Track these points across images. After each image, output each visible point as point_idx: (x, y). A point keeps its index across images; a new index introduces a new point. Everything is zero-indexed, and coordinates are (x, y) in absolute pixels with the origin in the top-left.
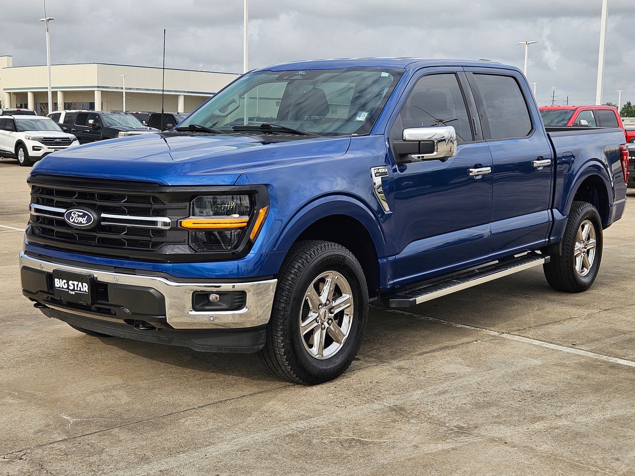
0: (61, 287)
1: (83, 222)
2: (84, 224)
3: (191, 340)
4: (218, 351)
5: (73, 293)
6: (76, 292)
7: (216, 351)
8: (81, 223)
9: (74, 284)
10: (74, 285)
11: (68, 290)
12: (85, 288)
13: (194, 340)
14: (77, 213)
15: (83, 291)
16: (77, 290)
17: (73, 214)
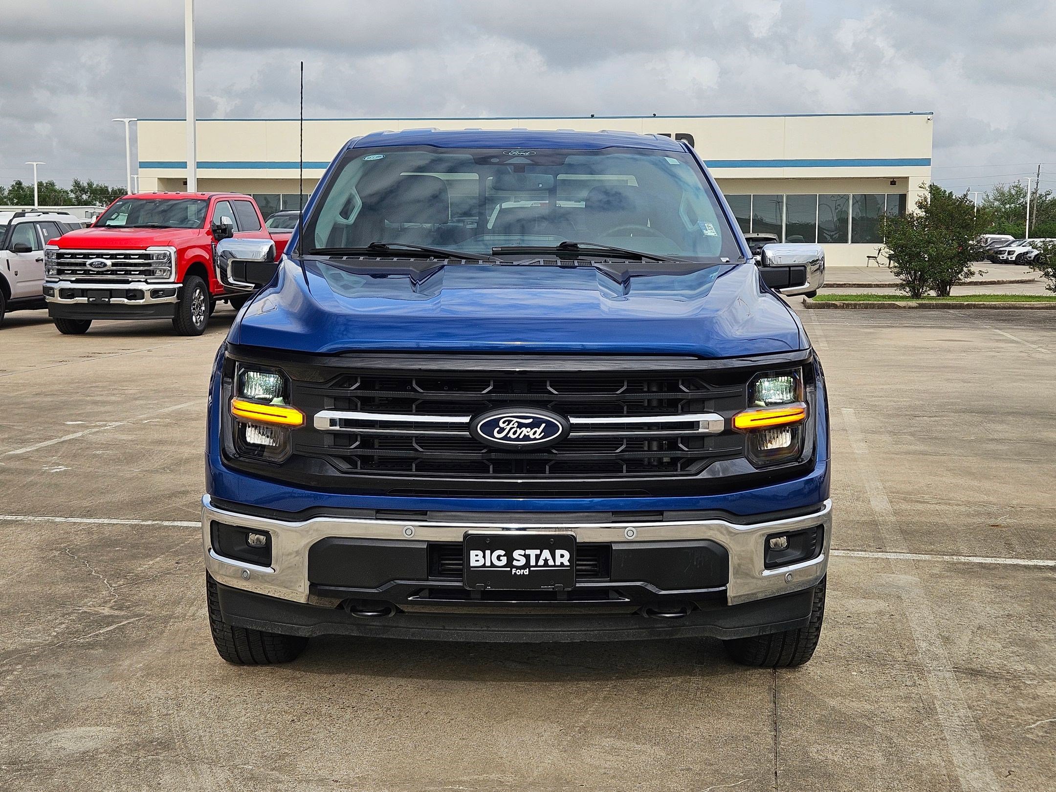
0: (488, 564)
1: (532, 437)
2: (535, 439)
3: (717, 623)
4: (759, 633)
5: (526, 572)
6: (532, 569)
7: (757, 634)
8: (527, 438)
9: (529, 555)
10: (527, 557)
11: (509, 569)
12: (563, 557)
13: (721, 623)
14: (516, 420)
15: (555, 566)
16: (536, 566)
17: (504, 423)
